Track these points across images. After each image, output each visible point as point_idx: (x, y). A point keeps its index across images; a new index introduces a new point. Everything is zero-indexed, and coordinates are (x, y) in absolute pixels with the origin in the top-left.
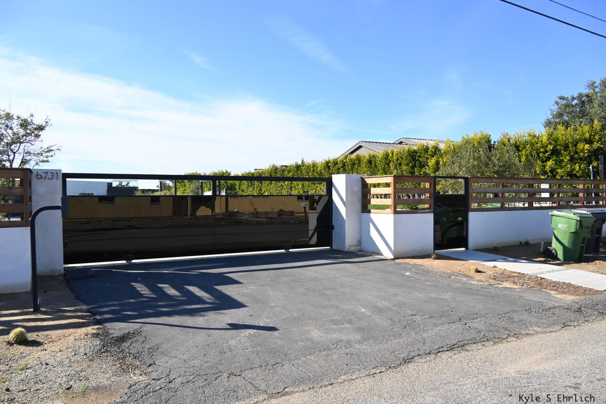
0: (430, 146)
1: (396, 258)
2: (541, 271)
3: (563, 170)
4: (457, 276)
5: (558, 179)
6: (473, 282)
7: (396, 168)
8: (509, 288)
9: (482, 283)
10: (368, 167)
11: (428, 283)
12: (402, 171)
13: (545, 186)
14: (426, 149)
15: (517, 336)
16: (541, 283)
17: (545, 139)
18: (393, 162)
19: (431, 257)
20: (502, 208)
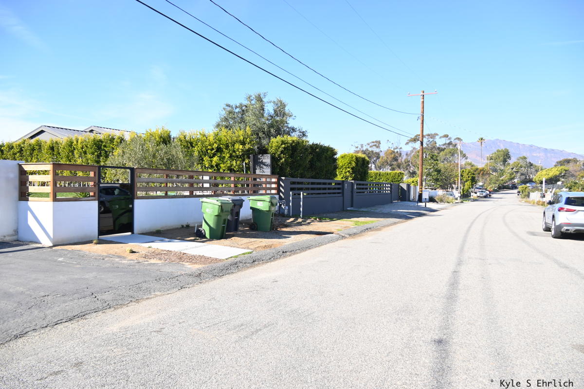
0: (116, 137)
1: (54, 246)
2: (187, 248)
3: (225, 165)
4: (111, 257)
5: (221, 172)
6: (125, 262)
7: (80, 156)
8: (154, 264)
9: (132, 262)
10: (50, 154)
11: (78, 266)
12: (87, 160)
13: (206, 178)
14: (112, 140)
15: (138, 301)
16: (182, 257)
17: (211, 138)
18: (78, 150)
19: (92, 243)
20: (166, 196)
